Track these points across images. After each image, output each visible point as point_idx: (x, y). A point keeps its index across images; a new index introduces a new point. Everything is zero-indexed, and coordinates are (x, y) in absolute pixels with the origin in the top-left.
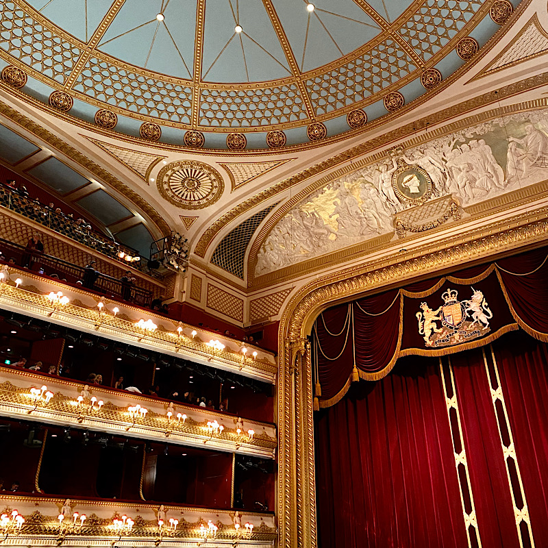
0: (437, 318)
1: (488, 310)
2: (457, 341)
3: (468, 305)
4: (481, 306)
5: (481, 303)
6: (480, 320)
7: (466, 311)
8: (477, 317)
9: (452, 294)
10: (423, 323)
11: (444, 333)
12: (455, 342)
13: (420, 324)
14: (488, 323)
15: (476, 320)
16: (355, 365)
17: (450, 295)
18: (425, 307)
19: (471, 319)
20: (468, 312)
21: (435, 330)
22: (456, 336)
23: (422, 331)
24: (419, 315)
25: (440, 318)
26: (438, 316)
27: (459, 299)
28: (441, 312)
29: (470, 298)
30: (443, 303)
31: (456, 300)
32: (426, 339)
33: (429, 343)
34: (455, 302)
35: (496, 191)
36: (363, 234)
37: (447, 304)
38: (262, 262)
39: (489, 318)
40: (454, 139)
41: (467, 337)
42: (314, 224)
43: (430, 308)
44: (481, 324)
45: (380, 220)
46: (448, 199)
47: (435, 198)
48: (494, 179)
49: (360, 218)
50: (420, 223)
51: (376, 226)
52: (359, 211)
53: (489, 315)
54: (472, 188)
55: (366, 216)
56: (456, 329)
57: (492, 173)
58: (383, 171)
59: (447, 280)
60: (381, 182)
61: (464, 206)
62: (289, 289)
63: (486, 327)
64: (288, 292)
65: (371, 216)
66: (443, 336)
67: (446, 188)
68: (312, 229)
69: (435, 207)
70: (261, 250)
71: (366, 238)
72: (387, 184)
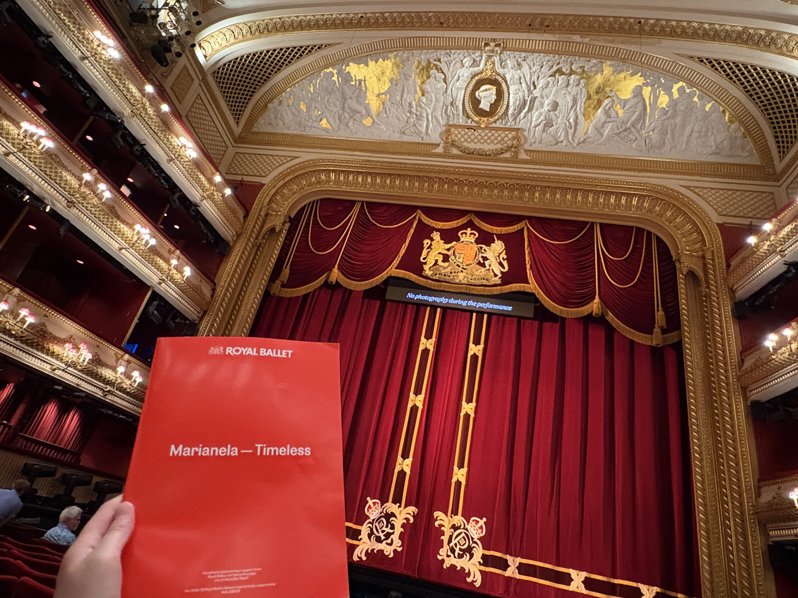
0: (446, 252)
1: (505, 263)
2: (460, 281)
3: (485, 250)
4: (499, 256)
5: (500, 254)
6: (492, 270)
7: (480, 255)
8: (490, 266)
9: (471, 234)
10: (429, 252)
11: (449, 268)
12: (457, 281)
13: (425, 252)
14: (500, 275)
15: (488, 267)
16: (336, 266)
17: (468, 235)
18: (436, 236)
19: (483, 265)
20: (482, 257)
21: (440, 263)
22: (461, 276)
23: (424, 259)
24: (427, 243)
25: (449, 253)
26: (448, 250)
27: (477, 241)
28: (453, 247)
29: (488, 245)
30: (458, 239)
31: (473, 241)
32: (426, 267)
33: (428, 272)
34: (472, 243)
35: (566, 146)
36: (404, 133)
37: (463, 242)
38: (269, 115)
39: (503, 270)
40: (559, 64)
41: (472, 281)
42: (355, 95)
43: (442, 239)
44: (492, 274)
45: (431, 125)
46: (513, 133)
47: (501, 126)
48: (571, 132)
49: (410, 112)
50: (472, 146)
51: (424, 130)
52: (414, 104)
53: (504, 268)
54: (544, 131)
55: (418, 113)
56: (463, 268)
57: (573, 124)
58: (466, 65)
59: (471, 220)
60: (456, 77)
61: (526, 147)
62: (290, 157)
63: (497, 278)
64: (289, 159)
65: (425, 115)
66: (446, 270)
67: (518, 120)
68: (349, 101)
69: (496, 135)
70: (276, 101)
71: (406, 139)
72: (461, 84)
